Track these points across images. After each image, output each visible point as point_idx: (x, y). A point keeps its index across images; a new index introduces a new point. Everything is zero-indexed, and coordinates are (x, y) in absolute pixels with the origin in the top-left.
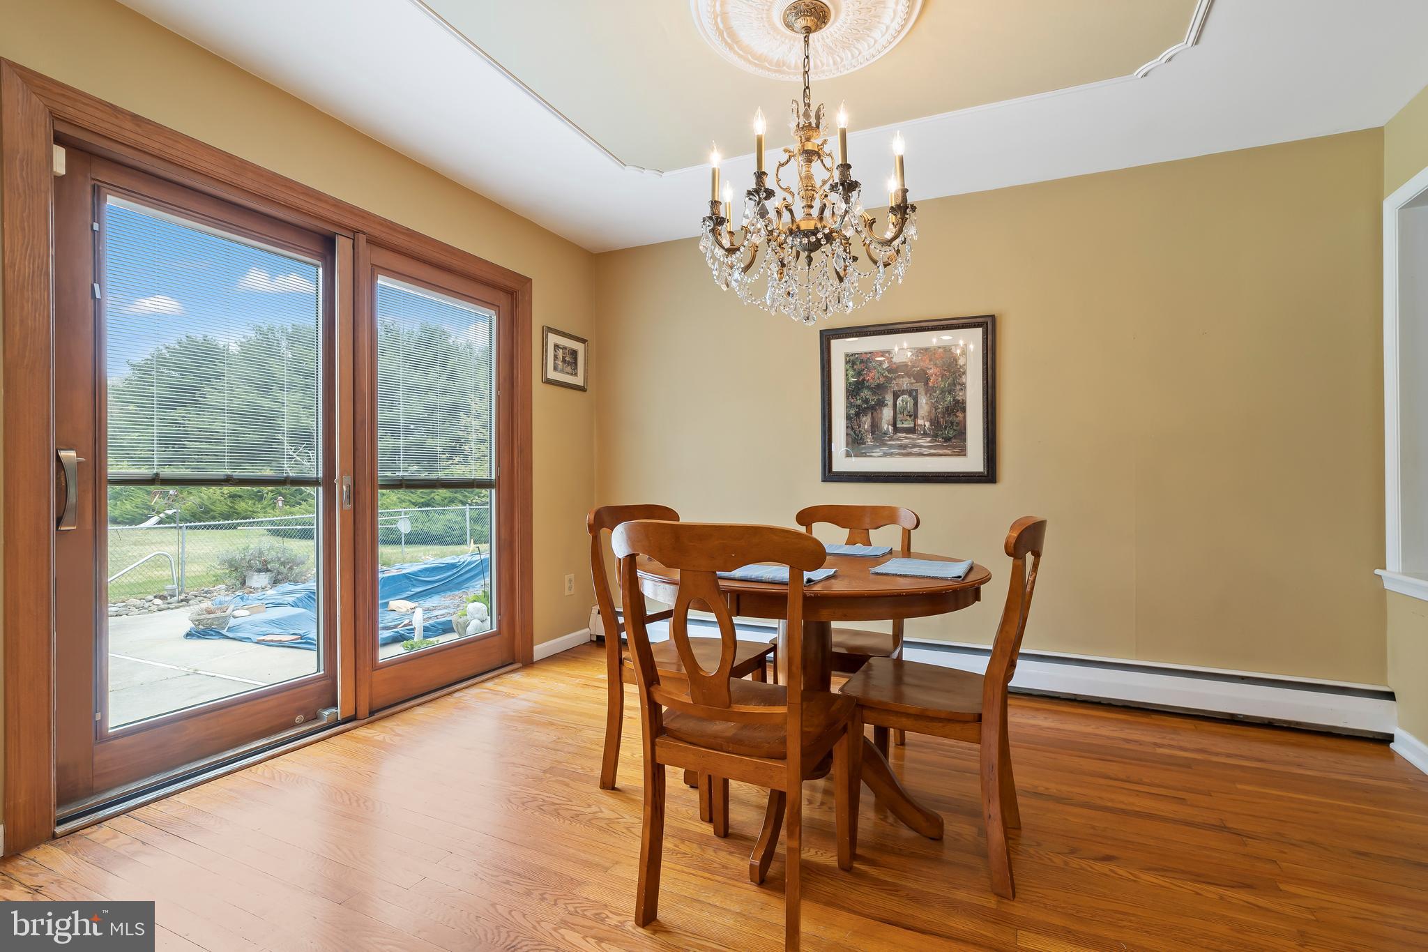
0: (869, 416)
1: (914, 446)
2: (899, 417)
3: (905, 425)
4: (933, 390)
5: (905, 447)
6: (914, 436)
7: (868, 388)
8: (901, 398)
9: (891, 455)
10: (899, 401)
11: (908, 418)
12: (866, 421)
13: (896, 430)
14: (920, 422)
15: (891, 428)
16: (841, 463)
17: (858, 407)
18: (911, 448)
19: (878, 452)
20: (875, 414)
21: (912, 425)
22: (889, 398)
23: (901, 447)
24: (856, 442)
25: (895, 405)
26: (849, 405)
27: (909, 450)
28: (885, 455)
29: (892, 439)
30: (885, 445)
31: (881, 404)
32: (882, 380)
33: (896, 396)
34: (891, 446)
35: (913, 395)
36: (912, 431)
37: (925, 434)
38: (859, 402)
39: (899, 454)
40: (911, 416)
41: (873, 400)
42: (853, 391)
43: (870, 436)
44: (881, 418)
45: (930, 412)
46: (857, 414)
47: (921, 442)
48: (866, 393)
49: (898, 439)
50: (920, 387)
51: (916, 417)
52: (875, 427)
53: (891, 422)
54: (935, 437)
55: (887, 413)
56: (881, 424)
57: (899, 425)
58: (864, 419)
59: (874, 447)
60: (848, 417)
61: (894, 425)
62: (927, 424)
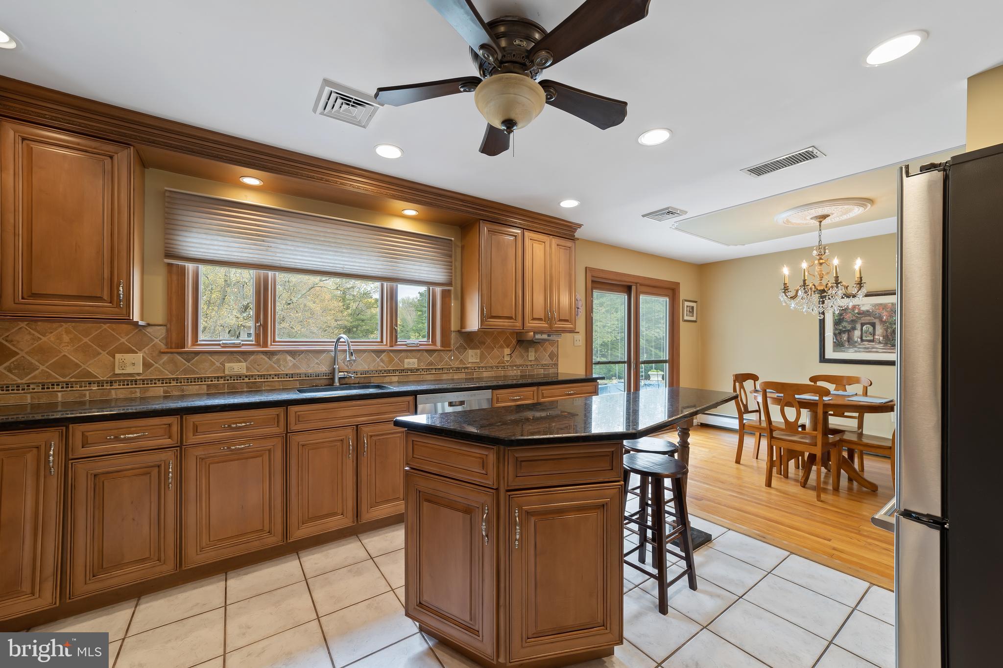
0: (847, 334)
1: (873, 348)
2: (864, 335)
3: (868, 338)
4: (885, 322)
5: (868, 348)
6: (874, 344)
7: (846, 321)
8: (865, 326)
9: (859, 352)
10: (864, 328)
11: (870, 335)
12: (845, 337)
13: (862, 340)
14: (876, 337)
15: (859, 340)
16: (830, 354)
17: (840, 330)
18: (871, 349)
19: (851, 350)
20: (850, 333)
21: (872, 338)
22: (858, 326)
23: (865, 348)
24: (838, 345)
25: (862, 329)
26: (835, 329)
27: (870, 350)
28: (856, 352)
29: (860, 345)
30: (856, 347)
31: (854, 329)
32: (854, 318)
33: (862, 325)
34: (859, 348)
35: (873, 325)
36: (872, 341)
37: (880, 343)
38: (841, 328)
39: (864, 351)
40: (871, 334)
41: (849, 327)
42: (838, 322)
43: (847, 343)
44: (854, 335)
45: (883, 333)
46: (840, 333)
47: (877, 346)
48: (844, 324)
49: (863, 345)
50: (877, 321)
51: (874, 335)
52: (849, 340)
53: (860, 337)
54: (886, 344)
55: (857, 333)
56: (853, 338)
57: (864, 338)
58: (844, 335)
59: (849, 348)
60: (835, 334)
61: (861, 338)
62: (881, 338)
